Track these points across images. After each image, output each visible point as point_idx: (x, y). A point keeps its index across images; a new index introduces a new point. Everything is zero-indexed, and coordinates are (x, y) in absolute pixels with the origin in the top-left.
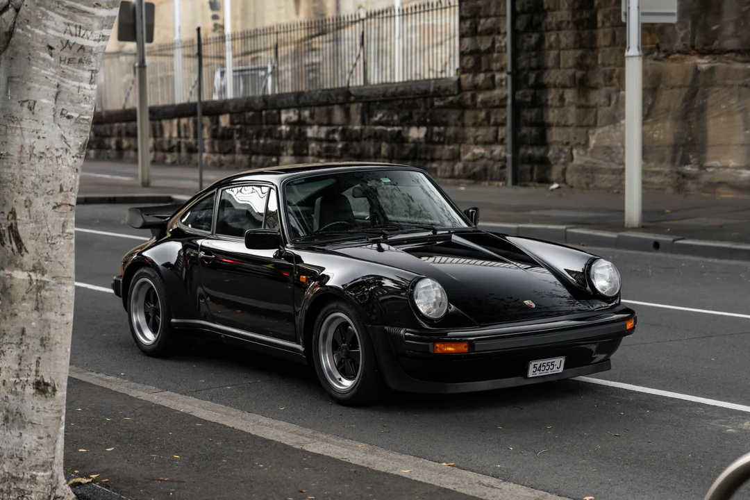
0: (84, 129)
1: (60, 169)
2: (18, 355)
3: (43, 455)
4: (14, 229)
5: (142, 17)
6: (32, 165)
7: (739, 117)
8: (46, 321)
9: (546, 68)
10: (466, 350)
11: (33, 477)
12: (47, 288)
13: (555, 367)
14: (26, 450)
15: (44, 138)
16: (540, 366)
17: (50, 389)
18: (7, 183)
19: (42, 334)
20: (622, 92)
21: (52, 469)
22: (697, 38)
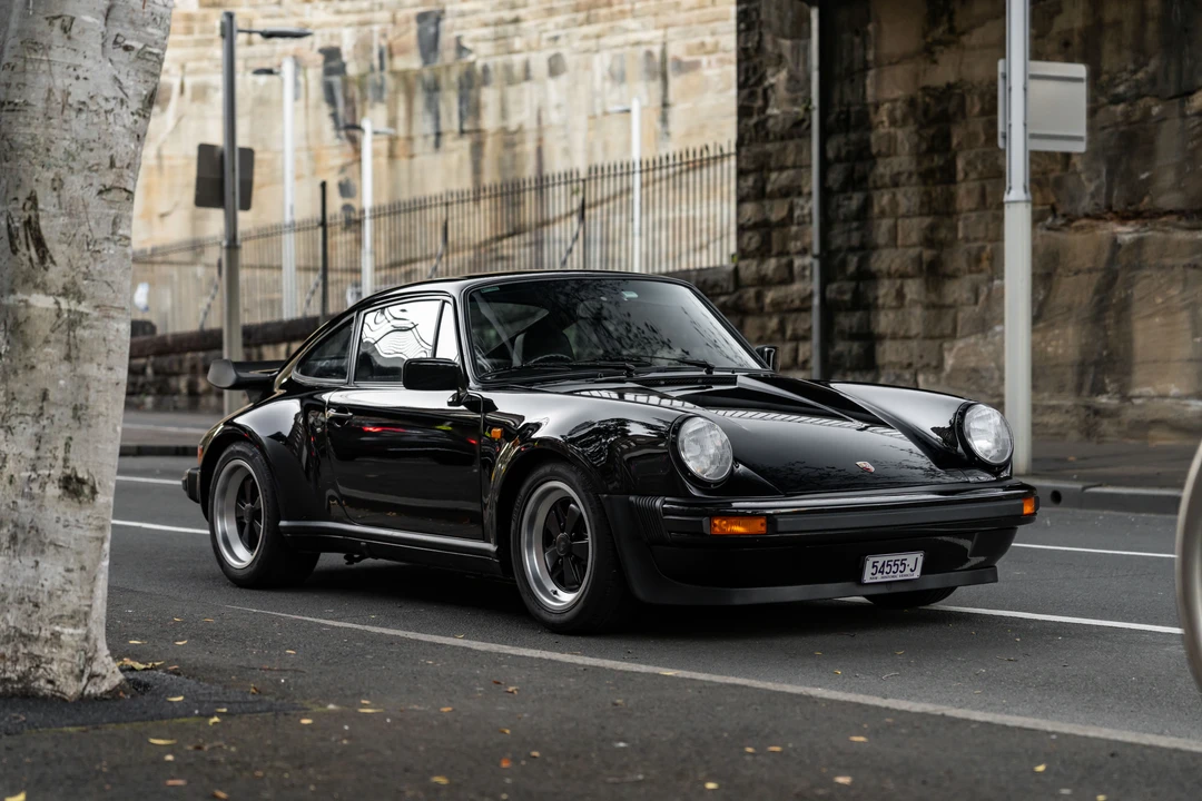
0: (152, 70)
1: (110, 130)
2: (36, 435)
3: (72, 600)
4: (33, 224)
5: (234, 170)
6: (65, 121)
7: (1184, 315)
8: (84, 377)
9: (876, 247)
10: (763, 529)
11: (56, 636)
12: (85, 323)
13: (908, 569)
14: (46, 589)
15: (85, 79)
16: (883, 565)
17: (86, 490)
18: (23, 150)
19: (76, 399)
20: (997, 282)
21: (86, 625)
22: (1115, 193)
